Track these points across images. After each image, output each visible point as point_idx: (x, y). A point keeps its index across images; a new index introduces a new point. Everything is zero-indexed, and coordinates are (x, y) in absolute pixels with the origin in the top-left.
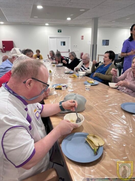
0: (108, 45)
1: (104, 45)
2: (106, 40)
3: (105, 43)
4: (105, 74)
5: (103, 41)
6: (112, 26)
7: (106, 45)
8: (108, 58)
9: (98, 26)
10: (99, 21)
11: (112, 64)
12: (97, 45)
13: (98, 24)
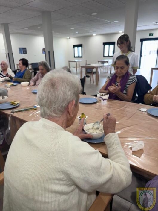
0: (26, 53)
1: (21, 53)
2: (23, 48)
3: (22, 51)
4: (22, 78)
5: (20, 49)
6: (26, 33)
7: (24, 53)
8: (22, 65)
9: (10, 32)
10: (9, 27)
11: (27, 70)
12: (12, 54)
13: (10, 30)
